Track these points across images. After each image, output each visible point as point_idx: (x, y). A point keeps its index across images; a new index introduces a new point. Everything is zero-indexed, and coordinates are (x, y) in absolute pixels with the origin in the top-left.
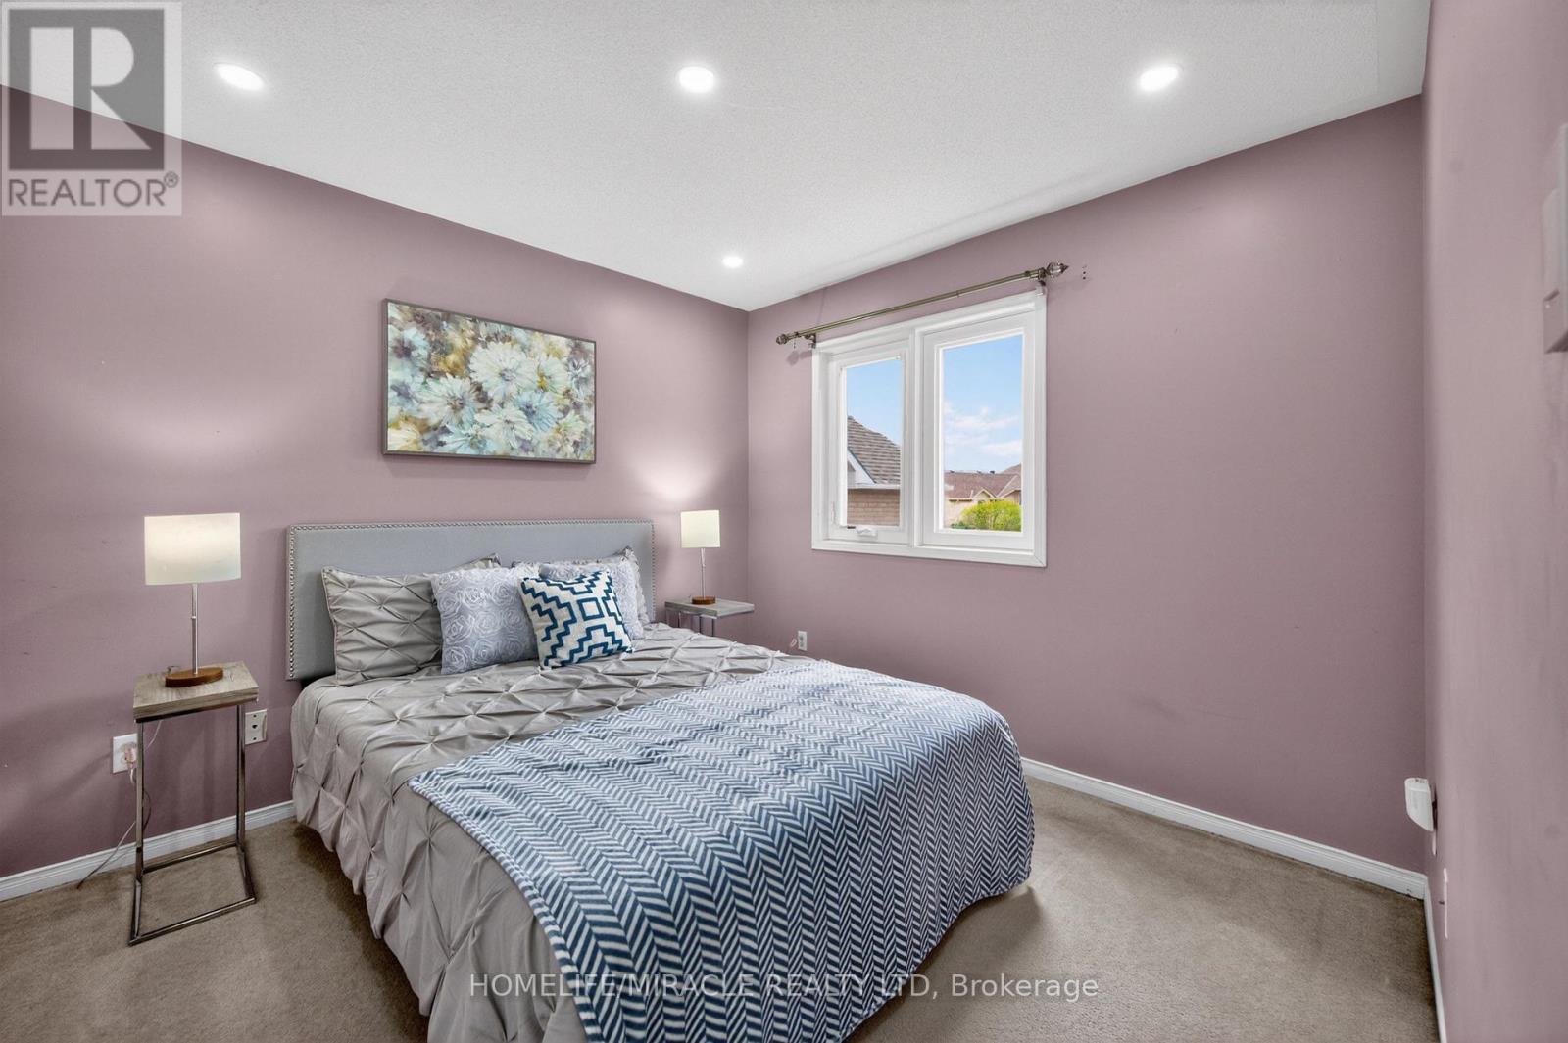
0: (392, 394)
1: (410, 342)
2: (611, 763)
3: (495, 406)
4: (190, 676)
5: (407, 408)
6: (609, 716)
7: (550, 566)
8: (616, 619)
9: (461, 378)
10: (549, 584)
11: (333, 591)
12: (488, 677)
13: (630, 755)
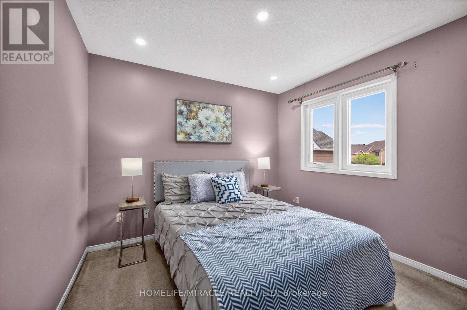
0: (178, 125)
1: (182, 110)
2: (236, 238)
3: (204, 127)
4: (131, 200)
5: (182, 129)
6: (236, 221)
7: (219, 174)
8: (238, 190)
9: (195, 120)
10: (219, 179)
11: (164, 179)
12: (202, 205)
13: (242, 236)
